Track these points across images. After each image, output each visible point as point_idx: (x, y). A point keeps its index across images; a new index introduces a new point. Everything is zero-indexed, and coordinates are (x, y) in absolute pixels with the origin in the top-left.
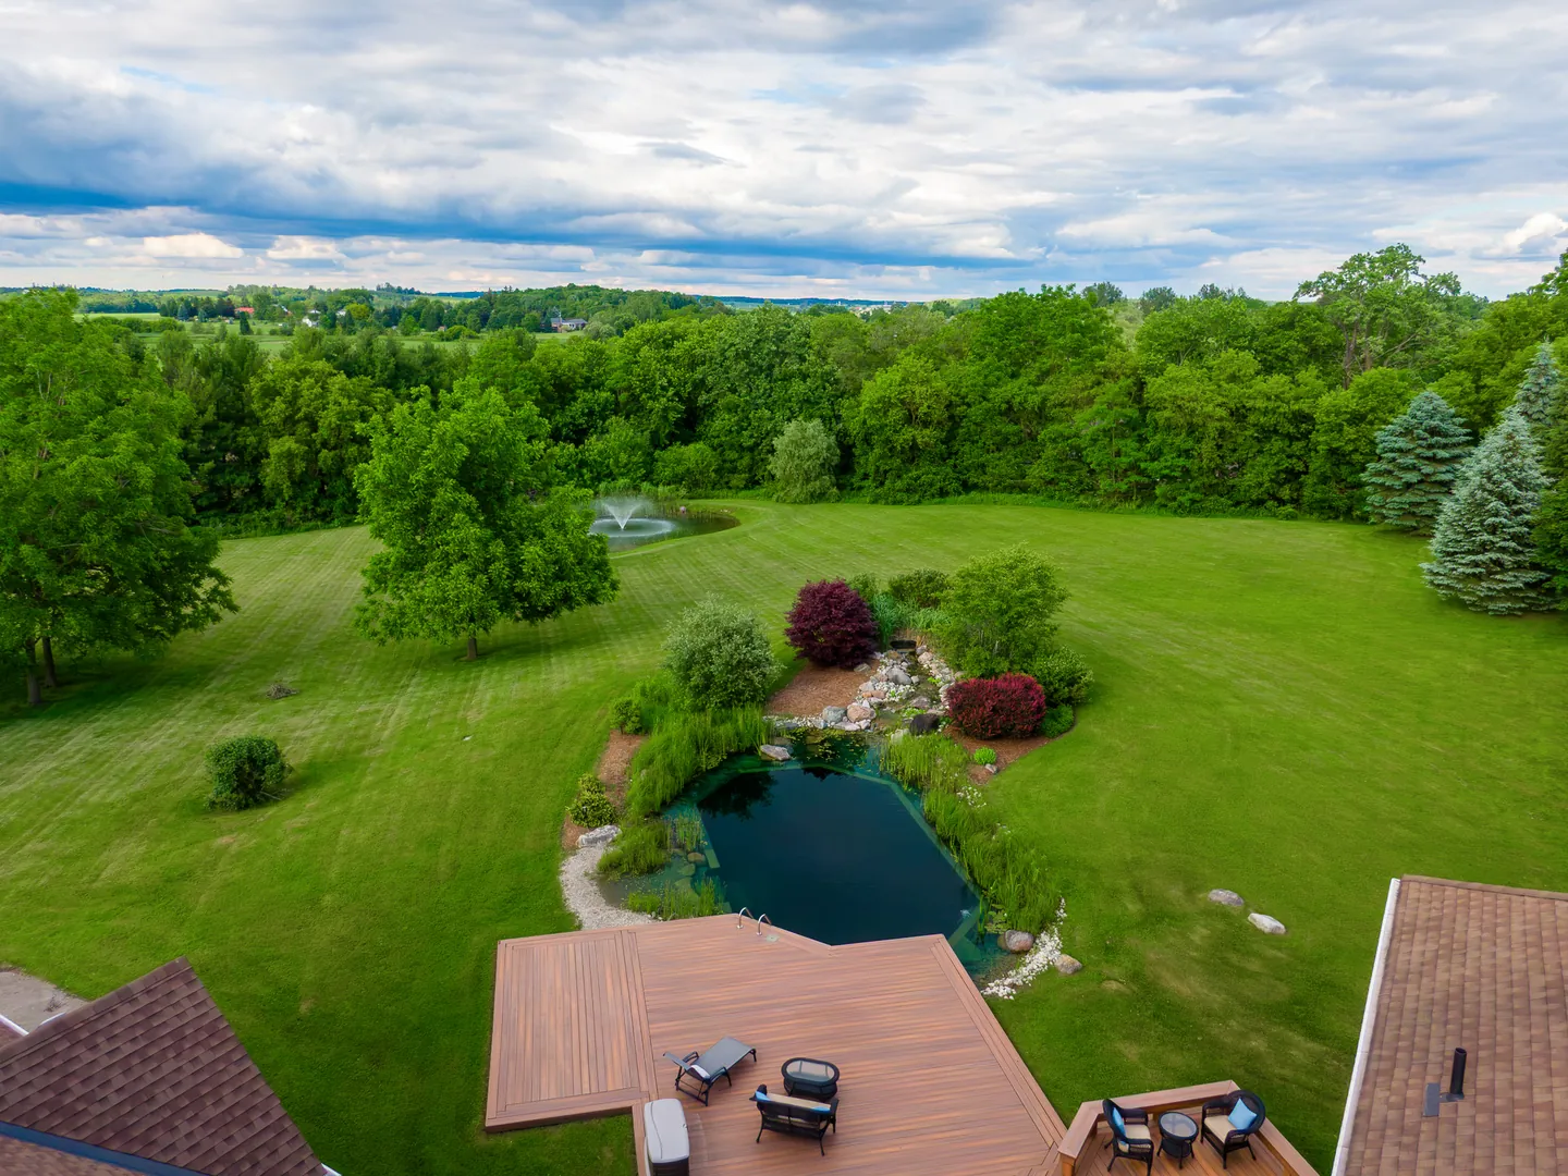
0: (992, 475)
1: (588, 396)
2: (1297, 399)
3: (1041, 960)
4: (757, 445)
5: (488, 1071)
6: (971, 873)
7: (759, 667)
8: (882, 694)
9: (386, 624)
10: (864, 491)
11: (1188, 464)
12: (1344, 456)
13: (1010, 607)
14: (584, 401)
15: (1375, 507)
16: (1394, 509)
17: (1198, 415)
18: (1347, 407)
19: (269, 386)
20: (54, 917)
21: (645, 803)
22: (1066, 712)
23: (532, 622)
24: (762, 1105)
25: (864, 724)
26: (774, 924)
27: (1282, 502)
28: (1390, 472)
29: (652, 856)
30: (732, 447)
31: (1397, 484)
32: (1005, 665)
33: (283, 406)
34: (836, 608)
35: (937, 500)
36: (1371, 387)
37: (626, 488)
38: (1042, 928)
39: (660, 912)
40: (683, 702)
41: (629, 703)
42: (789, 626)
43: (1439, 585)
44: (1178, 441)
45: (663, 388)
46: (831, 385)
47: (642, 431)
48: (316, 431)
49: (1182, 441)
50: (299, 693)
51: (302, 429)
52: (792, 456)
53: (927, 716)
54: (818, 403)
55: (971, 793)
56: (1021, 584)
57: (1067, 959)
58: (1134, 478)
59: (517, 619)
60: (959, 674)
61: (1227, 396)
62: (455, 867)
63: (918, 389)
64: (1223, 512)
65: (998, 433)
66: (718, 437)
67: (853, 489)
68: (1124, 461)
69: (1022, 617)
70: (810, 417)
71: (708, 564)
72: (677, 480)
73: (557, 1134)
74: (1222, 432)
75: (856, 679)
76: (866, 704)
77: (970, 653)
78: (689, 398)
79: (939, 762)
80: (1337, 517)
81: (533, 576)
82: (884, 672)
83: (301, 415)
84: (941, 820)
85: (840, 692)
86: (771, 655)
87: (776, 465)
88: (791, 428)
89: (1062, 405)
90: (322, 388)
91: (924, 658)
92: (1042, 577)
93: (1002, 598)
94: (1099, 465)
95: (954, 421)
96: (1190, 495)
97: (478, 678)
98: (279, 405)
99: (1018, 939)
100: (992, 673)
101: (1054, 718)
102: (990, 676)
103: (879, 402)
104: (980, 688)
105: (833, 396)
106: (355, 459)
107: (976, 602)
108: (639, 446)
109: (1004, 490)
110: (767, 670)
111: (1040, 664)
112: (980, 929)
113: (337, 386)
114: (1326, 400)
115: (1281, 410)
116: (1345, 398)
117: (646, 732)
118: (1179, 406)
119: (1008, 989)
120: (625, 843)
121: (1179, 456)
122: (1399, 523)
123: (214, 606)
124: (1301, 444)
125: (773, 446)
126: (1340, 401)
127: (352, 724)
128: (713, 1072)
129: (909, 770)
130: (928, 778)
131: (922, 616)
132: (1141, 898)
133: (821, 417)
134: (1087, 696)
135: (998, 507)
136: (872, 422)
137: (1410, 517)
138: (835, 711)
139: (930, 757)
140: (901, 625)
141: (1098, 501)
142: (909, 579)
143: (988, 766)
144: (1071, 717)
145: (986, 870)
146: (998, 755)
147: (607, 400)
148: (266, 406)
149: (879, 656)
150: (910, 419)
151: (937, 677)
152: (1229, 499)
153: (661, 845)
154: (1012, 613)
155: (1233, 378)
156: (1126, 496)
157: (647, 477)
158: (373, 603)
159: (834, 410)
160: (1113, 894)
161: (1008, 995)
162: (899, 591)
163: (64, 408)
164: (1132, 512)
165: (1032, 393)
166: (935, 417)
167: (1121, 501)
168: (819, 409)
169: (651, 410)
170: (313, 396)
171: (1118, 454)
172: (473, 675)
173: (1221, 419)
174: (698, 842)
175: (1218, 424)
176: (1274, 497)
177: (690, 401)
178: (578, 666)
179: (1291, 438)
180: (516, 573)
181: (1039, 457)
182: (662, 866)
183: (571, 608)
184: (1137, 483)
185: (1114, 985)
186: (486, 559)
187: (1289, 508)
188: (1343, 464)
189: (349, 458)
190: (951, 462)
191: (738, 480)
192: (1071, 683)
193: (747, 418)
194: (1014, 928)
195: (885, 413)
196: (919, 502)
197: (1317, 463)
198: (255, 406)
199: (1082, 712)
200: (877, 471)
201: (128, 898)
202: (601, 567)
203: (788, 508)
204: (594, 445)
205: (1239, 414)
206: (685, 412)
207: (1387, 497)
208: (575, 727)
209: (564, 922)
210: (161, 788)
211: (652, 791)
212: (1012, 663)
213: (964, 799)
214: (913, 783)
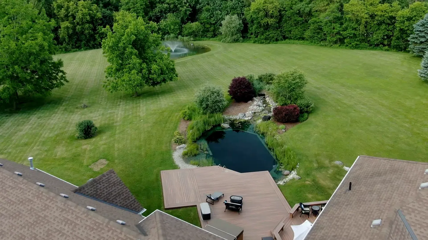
0: (293, 34)
1: (160, 6)
2: (392, 11)
3: (291, 177)
4: (216, 23)
5: (163, 198)
6: (276, 157)
7: (221, 102)
8: (255, 110)
9: (113, 87)
10: (251, 39)
11: (355, 32)
12: (405, 31)
13: (291, 86)
14: (159, 7)
15: (411, 49)
16: (417, 50)
17: (359, 17)
18: (406, 15)
19: (59, 4)
20: (50, 165)
21: (192, 139)
22: (306, 115)
23: (154, 86)
24: (226, 204)
25: (250, 118)
26: (227, 168)
27: (384, 45)
28: (417, 38)
29: (195, 152)
30: (208, 23)
31: (418, 42)
32: (289, 102)
33: (64, 11)
34: (243, 85)
35: (275, 42)
36: (415, 8)
37: (173, 38)
38: (293, 170)
39: (199, 165)
40: (200, 111)
41: (186, 112)
42: (229, 90)
43: (422, 76)
44: (352, 25)
45: (185, 3)
46: (241, 3)
47: (178, 18)
48: (75, 20)
49: (354, 25)
50: (90, 107)
51: (71, 19)
52: (227, 27)
53: (267, 116)
54: (236, 9)
55: (278, 137)
56: (294, 80)
57: (298, 176)
58: (339, 36)
59: (150, 86)
60: (277, 104)
61: (369, 10)
62: (146, 154)
63: (269, 5)
64: (366, 48)
65: (295, 20)
66: (203, 20)
67: (247, 38)
68: (335, 31)
69: (295, 88)
70: (233, 14)
71: (202, 65)
72: (189, 34)
73: (181, 210)
74: (366, 22)
75: (248, 105)
76: (250, 112)
77: (280, 99)
78: (193, 6)
79: (270, 129)
80: (401, 50)
81: (154, 73)
82: (256, 103)
83: (70, 14)
84: (270, 144)
85: (243, 109)
86: (225, 99)
87: (222, 30)
88: (227, 18)
89: (317, 11)
90: (76, 5)
91: (267, 99)
92: (301, 77)
93: (289, 83)
94: (327, 32)
95: (281, 16)
96: (356, 43)
97: (139, 103)
98: (63, 11)
99: (286, 172)
100: (286, 104)
101: (302, 117)
102: (285, 105)
103: (256, 10)
104: (282, 108)
105: (241, 6)
106: (88, 28)
107: (282, 85)
108: (178, 23)
109: (297, 39)
110: (223, 103)
111: (299, 102)
112: (277, 170)
113: (81, 5)
114: (400, 13)
115: (386, 15)
116: (406, 12)
117: (190, 120)
118: (353, 14)
119: (283, 183)
120: (188, 149)
121: (353, 30)
122: (418, 54)
123: (62, 81)
124: (392, 26)
125: (221, 23)
126: (405, 13)
127: (108, 116)
128: (215, 198)
129: (262, 131)
130: (267, 133)
131: (267, 86)
132: (318, 163)
133: (237, 13)
134: (312, 111)
135: (295, 45)
136: (254, 16)
137: (422, 52)
138: (242, 114)
139: (267, 127)
140: (261, 89)
141: (327, 44)
142: (264, 75)
143: (283, 130)
144: (307, 117)
145: (280, 156)
146: (286, 127)
147: (167, 7)
148: (59, 11)
149: (254, 98)
150: (266, 15)
151: (271, 105)
152: (368, 44)
153: (197, 149)
154: (292, 88)
155: (371, 4)
156: (336, 42)
157: (180, 34)
158: (108, 80)
159: (241, 11)
160: (311, 162)
161: (283, 184)
162: (260, 79)
163: (22, 25)
164: (337, 48)
165: (307, 7)
166: (275, 15)
167: (334, 44)
168: (237, 11)
169: (181, 11)
170: (74, 8)
171: (334, 29)
172: (138, 102)
173: (366, 18)
174: (207, 149)
175: (365, 20)
176: (382, 44)
177: (194, 8)
178: (168, 100)
179: (389, 24)
180: (150, 73)
181: (309, 29)
182: (198, 154)
183: (165, 83)
184: (339, 38)
185: (308, 182)
186: (141, 69)
187: (387, 47)
188: (404, 34)
189: (86, 28)
190: (280, 30)
191: (209, 34)
192: (308, 107)
193: (213, 13)
194: (286, 169)
195: (259, 14)
196: (269, 43)
197: (396, 33)
198: (55, 11)
199: (310, 115)
200: (255, 32)
201: (66, 160)
202: (173, 70)
203: (226, 45)
204: (163, 23)
205: (372, 16)
206: (192, 11)
207: (415, 46)
208: (171, 118)
209: (175, 167)
210: (62, 133)
211: (194, 136)
212: (291, 101)
213: (276, 139)
214: (263, 134)
